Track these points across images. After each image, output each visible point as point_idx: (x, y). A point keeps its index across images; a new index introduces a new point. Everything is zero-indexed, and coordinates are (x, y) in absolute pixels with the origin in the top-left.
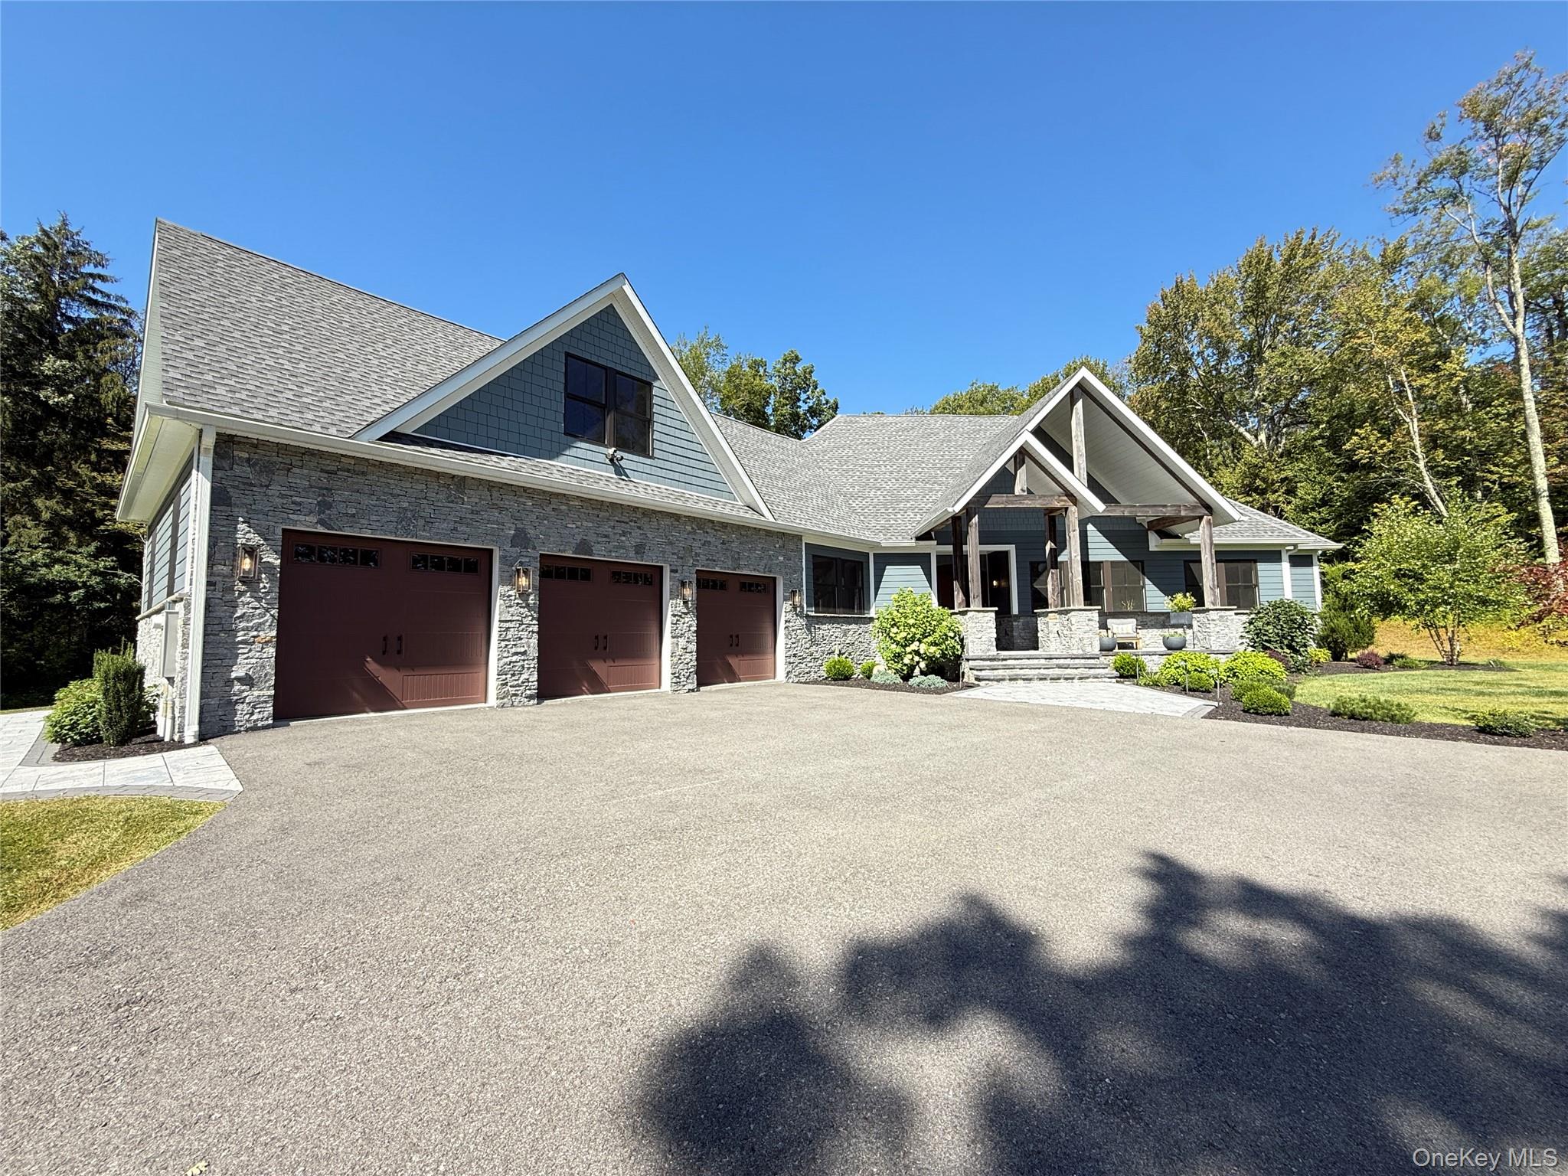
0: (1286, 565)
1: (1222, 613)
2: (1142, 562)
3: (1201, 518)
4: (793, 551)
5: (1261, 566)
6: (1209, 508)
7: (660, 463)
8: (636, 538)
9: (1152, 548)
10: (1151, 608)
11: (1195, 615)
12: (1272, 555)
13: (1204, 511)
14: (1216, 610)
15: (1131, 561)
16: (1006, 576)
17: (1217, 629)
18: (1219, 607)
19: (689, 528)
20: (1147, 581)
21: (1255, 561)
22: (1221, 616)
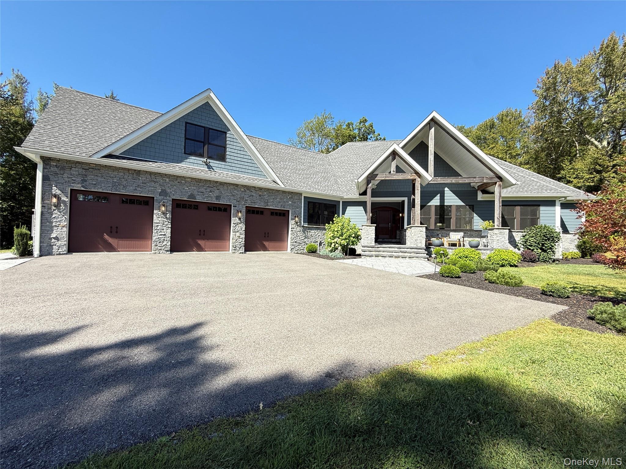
0: (558, 208)
1: (502, 231)
2: (473, 206)
3: (496, 183)
4: (297, 199)
5: (542, 208)
6: (500, 178)
7: (230, 164)
8: (217, 193)
9: (479, 199)
10: (475, 228)
11: (489, 231)
12: (550, 202)
13: (497, 180)
14: (498, 229)
15: (467, 205)
16: (403, 212)
17: (498, 238)
18: (501, 228)
19: (243, 190)
20: (475, 215)
21: (539, 206)
22: (500, 232)
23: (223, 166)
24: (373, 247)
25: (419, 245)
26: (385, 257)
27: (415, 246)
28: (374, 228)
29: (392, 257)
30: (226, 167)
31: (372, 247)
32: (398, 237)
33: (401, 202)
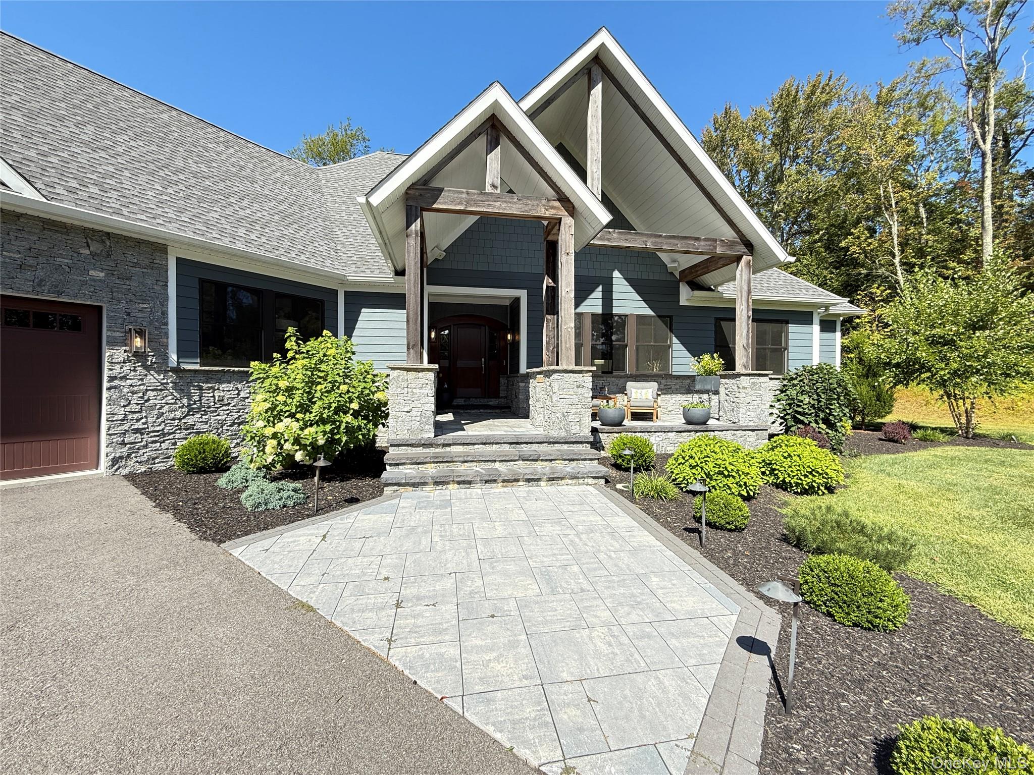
0: (816, 328)
1: (755, 379)
2: (671, 317)
3: (738, 259)
4: (136, 265)
5: (792, 328)
6: (749, 246)
9: (683, 302)
10: (676, 370)
11: (723, 381)
12: (803, 316)
13: (742, 249)
14: (749, 375)
15: (659, 316)
16: (516, 330)
17: (748, 399)
18: (751, 372)
20: (675, 340)
21: (787, 322)
22: (753, 383)
24: (430, 445)
25: (575, 429)
26: (470, 483)
27: (563, 434)
28: (431, 376)
29: (495, 481)
31: (424, 445)
32: (502, 394)
33: (507, 303)
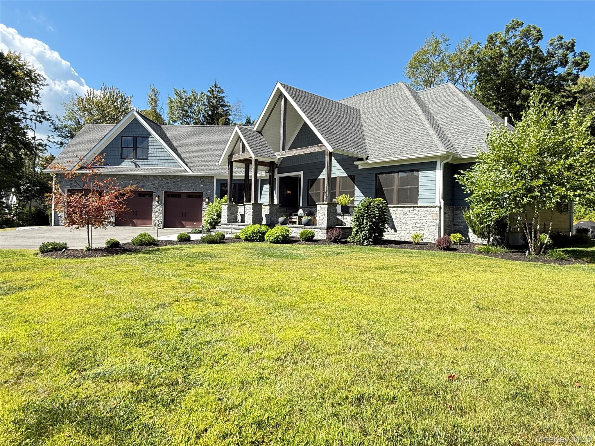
0: (439, 172)
2: (354, 176)
4: (208, 182)
5: (422, 174)
7: (151, 161)
9: (360, 167)
12: (431, 165)
15: (349, 176)
19: (160, 179)
20: (356, 187)
21: (418, 170)
23: (146, 163)
24: (226, 225)
30: (148, 163)
